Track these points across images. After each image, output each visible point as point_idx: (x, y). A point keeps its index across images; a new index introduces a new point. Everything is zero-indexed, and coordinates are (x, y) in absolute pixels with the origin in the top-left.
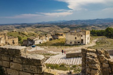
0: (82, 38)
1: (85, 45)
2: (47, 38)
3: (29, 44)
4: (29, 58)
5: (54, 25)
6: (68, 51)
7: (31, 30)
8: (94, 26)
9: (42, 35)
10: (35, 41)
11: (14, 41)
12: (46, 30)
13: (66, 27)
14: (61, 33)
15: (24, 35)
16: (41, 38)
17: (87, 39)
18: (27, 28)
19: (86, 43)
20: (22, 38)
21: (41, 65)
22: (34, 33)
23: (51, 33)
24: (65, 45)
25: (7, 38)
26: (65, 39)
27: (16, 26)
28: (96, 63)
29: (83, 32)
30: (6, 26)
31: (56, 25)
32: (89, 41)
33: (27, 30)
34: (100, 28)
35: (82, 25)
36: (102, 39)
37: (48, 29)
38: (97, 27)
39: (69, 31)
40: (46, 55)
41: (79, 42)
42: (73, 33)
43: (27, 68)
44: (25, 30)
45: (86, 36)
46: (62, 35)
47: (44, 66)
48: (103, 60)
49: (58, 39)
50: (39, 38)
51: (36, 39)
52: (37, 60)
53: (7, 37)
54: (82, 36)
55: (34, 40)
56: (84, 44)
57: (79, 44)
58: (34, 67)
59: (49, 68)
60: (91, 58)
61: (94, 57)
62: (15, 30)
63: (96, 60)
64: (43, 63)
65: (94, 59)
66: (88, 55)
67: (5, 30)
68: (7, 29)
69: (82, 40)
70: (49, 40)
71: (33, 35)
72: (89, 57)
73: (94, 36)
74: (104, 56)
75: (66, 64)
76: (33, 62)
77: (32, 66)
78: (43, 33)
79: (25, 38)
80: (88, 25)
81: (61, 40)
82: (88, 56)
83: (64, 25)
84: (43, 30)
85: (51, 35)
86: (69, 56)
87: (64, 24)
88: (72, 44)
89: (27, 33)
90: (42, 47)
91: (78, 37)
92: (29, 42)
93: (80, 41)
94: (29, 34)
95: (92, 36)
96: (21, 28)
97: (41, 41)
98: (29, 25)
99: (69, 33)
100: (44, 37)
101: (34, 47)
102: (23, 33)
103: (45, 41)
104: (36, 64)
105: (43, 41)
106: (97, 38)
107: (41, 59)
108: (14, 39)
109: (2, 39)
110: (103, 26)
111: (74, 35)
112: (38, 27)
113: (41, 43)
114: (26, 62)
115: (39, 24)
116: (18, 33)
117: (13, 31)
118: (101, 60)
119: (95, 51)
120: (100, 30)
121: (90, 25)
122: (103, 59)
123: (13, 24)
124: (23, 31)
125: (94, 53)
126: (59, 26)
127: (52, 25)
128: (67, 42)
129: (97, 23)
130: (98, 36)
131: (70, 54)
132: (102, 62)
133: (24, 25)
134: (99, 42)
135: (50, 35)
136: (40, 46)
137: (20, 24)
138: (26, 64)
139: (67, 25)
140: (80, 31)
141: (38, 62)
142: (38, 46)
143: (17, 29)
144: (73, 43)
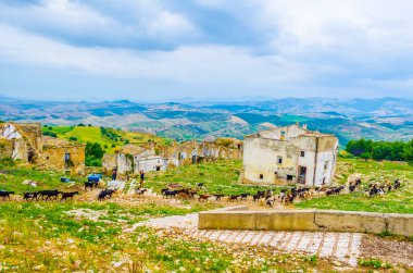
0: (303, 162)
2: (184, 154)
8: (371, 122)
10: (141, 162)
11: (73, 156)
14: (237, 142)
17: (320, 166)
25: (41, 146)
29: (309, 141)
32: (329, 174)
34: (392, 130)
39: (259, 135)
41: (290, 177)
42: (271, 143)
45: (320, 155)
46: (239, 147)
50: (153, 152)
51: (143, 154)
53: (39, 139)
54: (303, 154)
57: (290, 182)
69: (303, 170)
70: (190, 161)
87: (262, 110)
88: (264, 180)
91: (289, 156)
93: (295, 172)
96: (109, 115)
97: (162, 162)
99: (257, 140)
100: (173, 150)
103: (177, 163)
105: (168, 162)
108: (72, 150)
109: (17, 145)
111: (276, 148)
113: (162, 169)
115: (172, 104)
116: (98, 131)
117: (81, 125)
121: (355, 119)
126: (240, 116)
127: (216, 111)
128: (246, 173)
139: (272, 113)
140: (300, 136)
144: (269, 178)
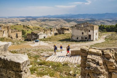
0: (89, 33)
1: (93, 41)
2: (52, 32)
3: (33, 38)
4: (7, 60)
5: (60, 19)
6: (74, 47)
7: (36, 23)
8: (103, 20)
9: (47, 29)
10: (39, 36)
11: (18, 35)
12: (52, 24)
13: (73, 21)
14: (67, 28)
15: (29, 29)
16: (46, 32)
17: (95, 34)
18: (32, 21)
19: (95, 39)
20: (26, 32)
21: (22, 71)
22: (39, 27)
23: (57, 27)
24: (71, 40)
25: (10, 32)
26: (71, 34)
27: (21, 19)
28: (102, 73)
29: (91, 27)
30: (11, 19)
31: (62, 19)
32: (97, 37)
33: (32, 23)
34: (109, 23)
35: (90, 19)
36: (112, 36)
37: (54, 23)
38: (106, 22)
39: (75, 26)
40: (49, 51)
41: (86, 38)
42: (80, 28)
43: (3, 74)
44: (30, 23)
45: (94, 31)
46: (68, 30)
47: (26, 73)
48: (112, 68)
49: (63, 33)
50: (43, 32)
51: (40, 33)
52: (16, 63)
53: (10, 30)
54: (89, 31)
55: (38, 34)
56: (91, 40)
57: (86, 40)
58: (12, 72)
59: (50, 67)
60: (93, 64)
61: (98, 64)
62: (19, 24)
63: (102, 68)
64: (24, 68)
65: (99, 67)
66: (89, 60)
67: (10, 23)
68: (11, 22)
69: (90, 36)
70: (54, 35)
71: (38, 29)
72: (91, 63)
73: (103, 31)
74: (113, 61)
75: (71, 62)
76: (11, 65)
77: (10, 72)
78: (49, 27)
79: (30, 32)
80: (97, 19)
81: (67, 35)
82: (89, 62)
83: (71, 19)
84: (49, 24)
85: (57, 30)
86: (74, 54)
88: (78, 39)
89: (32, 27)
90: (46, 42)
91: (85, 32)
92: (33, 36)
93: (88, 37)
94: (34, 28)
95: (100, 31)
96: (26, 21)
97: (46, 35)
98: (34, 19)
99: (75, 27)
100: (49, 32)
101: (37, 41)
102: (27, 26)
103: (50, 35)
104: (15, 69)
105: (47, 35)
106: (107, 34)
107: (21, 62)
108: (18, 33)
109: (5, 32)
110: (113, 21)
111: (81, 30)
112: (44, 20)
113: (46, 37)
114: (3, 64)
115: (44, 17)
116: (22, 26)
117: (17, 25)
118: (109, 67)
119: (101, 52)
120: (110, 25)
121: (98, 20)
122: (112, 66)
123: (18, 17)
124: (28, 25)
125: (98, 55)
126: (65, 20)
127: (58, 19)
128: (73, 38)
129: (106, 18)
130: (107, 32)
131: (75, 51)
132: (110, 71)
133: (29, 18)
134: (108, 39)
135: (55, 29)
136: (45, 41)
137: (25, 17)
138: (3, 67)
139: (74, 19)
140: (88, 26)
141: (17, 65)
142: (41, 41)
143: (22, 22)
144: (80, 39)
